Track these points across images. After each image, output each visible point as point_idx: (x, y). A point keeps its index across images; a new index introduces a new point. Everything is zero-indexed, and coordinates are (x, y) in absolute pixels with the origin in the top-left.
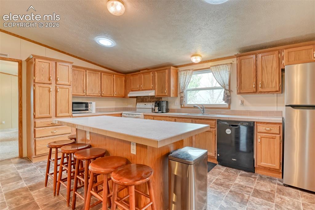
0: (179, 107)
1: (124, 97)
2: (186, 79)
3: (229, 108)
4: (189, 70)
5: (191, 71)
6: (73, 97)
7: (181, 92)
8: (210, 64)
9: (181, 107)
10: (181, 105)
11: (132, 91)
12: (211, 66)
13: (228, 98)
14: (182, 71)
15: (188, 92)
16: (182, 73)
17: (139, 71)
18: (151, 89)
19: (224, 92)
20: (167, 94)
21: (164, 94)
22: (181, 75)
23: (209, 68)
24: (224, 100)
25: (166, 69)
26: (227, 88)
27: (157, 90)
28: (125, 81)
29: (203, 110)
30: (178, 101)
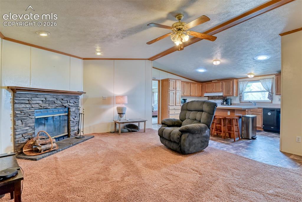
0: (239, 102)
1: (201, 96)
2: (244, 85)
3: (272, 103)
4: (246, 81)
5: (247, 82)
6: (181, 97)
7: (240, 93)
8: (260, 78)
9: (240, 102)
10: (240, 101)
11: (206, 93)
12: (261, 79)
13: (271, 97)
14: (241, 81)
15: (245, 93)
16: (241, 82)
17: (211, 81)
18: (221, 92)
19: (269, 93)
20: (231, 95)
21: (229, 95)
22: (240, 83)
23: (259, 80)
24: (268, 98)
25: (231, 81)
26: (271, 91)
27: (224, 92)
28: (202, 87)
29: (255, 104)
30: (238, 99)
